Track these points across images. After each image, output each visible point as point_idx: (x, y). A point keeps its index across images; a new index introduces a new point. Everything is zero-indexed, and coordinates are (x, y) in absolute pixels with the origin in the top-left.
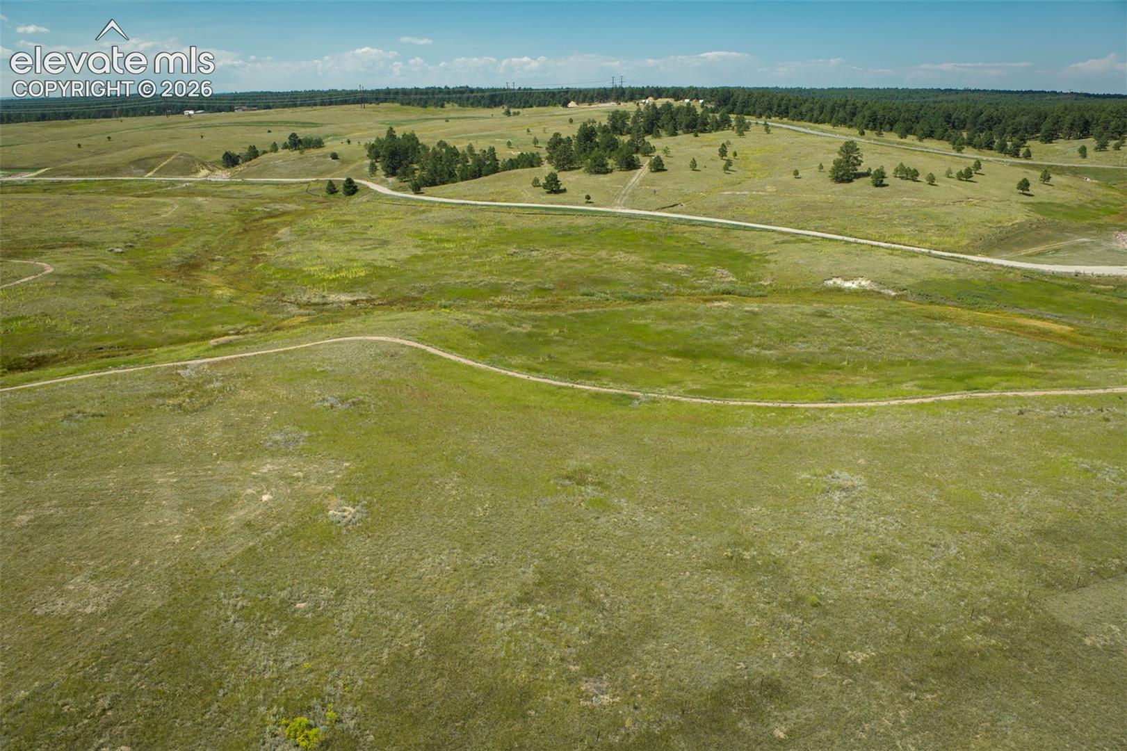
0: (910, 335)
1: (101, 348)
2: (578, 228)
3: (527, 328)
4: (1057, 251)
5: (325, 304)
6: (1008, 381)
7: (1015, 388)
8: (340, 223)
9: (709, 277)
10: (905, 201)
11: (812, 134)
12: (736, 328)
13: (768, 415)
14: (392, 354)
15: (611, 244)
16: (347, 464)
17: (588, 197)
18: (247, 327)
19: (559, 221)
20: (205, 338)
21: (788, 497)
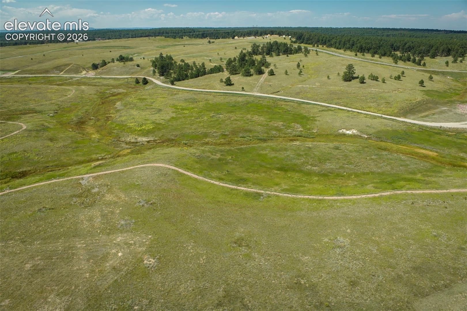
0: (372, 159)
1: (48, 167)
2: (239, 102)
3: (218, 156)
4: (434, 114)
5: (137, 143)
6: (409, 184)
7: (411, 189)
8: (142, 100)
9: (292, 129)
10: (372, 90)
11: (335, 55)
12: (302, 155)
13: (314, 204)
14: (164, 174)
15: (252, 111)
16: (150, 236)
17: (243, 88)
18: (106, 155)
19: (231, 99)
20: (89, 161)
21: (319, 251)
